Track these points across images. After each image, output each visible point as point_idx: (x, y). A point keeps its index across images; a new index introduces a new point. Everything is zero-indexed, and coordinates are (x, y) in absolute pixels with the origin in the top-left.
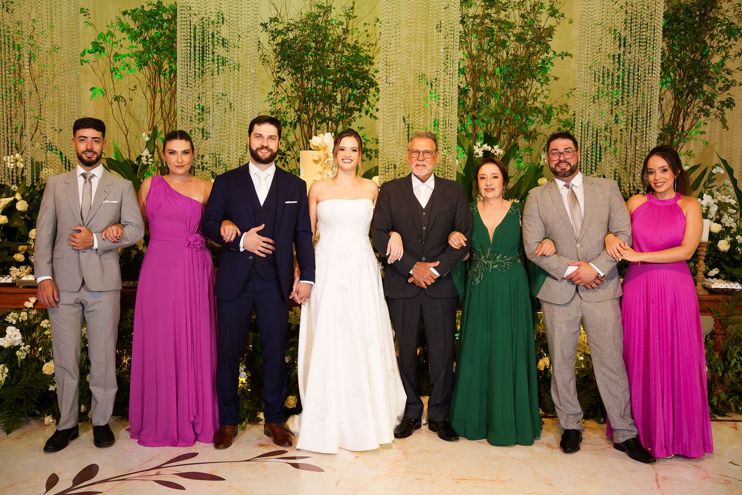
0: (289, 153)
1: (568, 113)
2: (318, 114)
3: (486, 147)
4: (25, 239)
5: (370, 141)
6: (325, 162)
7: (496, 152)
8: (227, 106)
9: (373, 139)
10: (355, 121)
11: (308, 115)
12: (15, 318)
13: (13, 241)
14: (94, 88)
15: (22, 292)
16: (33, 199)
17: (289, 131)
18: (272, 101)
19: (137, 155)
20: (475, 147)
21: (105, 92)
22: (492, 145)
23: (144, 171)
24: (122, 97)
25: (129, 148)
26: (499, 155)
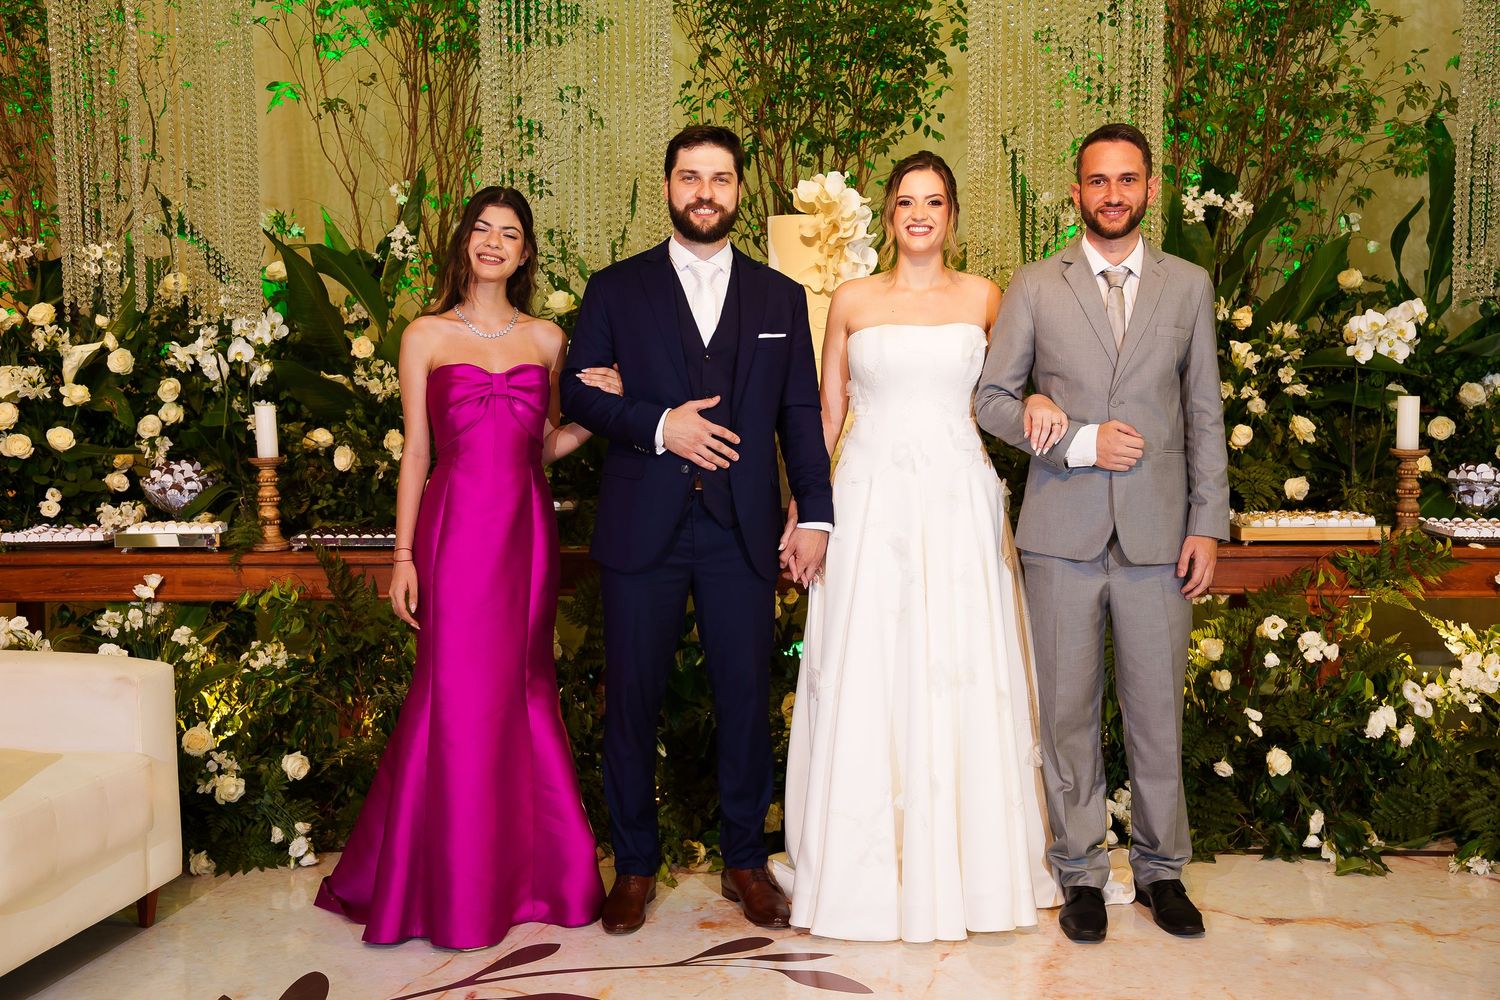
1: (1425, 105)
2: (807, 128)
3: (1212, 197)
4: (128, 439)
6: (832, 241)
7: (1236, 209)
8: (583, 120)
10: (896, 142)
11: (777, 135)
12: (115, 623)
13: (100, 443)
14: (275, 84)
15: (129, 562)
16: (144, 344)
18: (688, 105)
19: (379, 238)
20: (1184, 197)
21: (302, 92)
22: (1225, 192)
23: (395, 276)
24: (342, 101)
25: (359, 223)
26: (1244, 215)
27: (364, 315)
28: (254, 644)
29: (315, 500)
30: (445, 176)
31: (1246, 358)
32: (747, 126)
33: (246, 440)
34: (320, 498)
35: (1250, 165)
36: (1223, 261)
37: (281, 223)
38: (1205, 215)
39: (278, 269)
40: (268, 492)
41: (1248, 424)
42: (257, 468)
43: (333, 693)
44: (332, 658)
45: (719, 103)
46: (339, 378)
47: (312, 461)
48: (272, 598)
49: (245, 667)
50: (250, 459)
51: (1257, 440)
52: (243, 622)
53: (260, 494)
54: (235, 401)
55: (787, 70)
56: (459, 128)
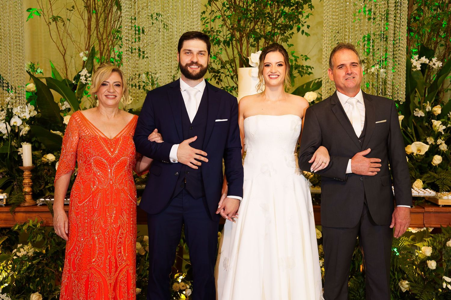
0: (222, 71)
2: (254, 31)
3: (424, 60)
5: (298, 58)
7: (434, 64)
8: (161, 26)
9: (302, 55)
10: (291, 38)
11: (240, 34)
14: (30, 9)
17: (221, 49)
18: (204, 21)
19: (75, 74)
20: (412, 60)
21: (42, 13)
22: (430, 58)
23: (82, 90)
24: (60, 17)
25: (66, 68)
26: (438, 67)
27: (69, 106)
28: (19, 246)
29: (47, 184)
30: (102, 50)
31: (439, 127)
32: (228, 30)
33: (18, 158)
34: (49, 183)
35: (440, 46)
36: (428, 86)
37: (33, 67)
38: (421, 67)
39: (32, 86)
40: (27, 181)
41: (439, 155)
42: (23, 170)
43: (53, 267)
44: (54, 252)
45: (217, 20)
46: (58, 133)
47: (46, 167)
48: (29, 226)
49: (14, 256)
50: (20, 167)
51: (443, 162)
52: (14, 236)
53: (24, 181)
54: (13, 142)
55: (245, 7)
56: (109, 29)
